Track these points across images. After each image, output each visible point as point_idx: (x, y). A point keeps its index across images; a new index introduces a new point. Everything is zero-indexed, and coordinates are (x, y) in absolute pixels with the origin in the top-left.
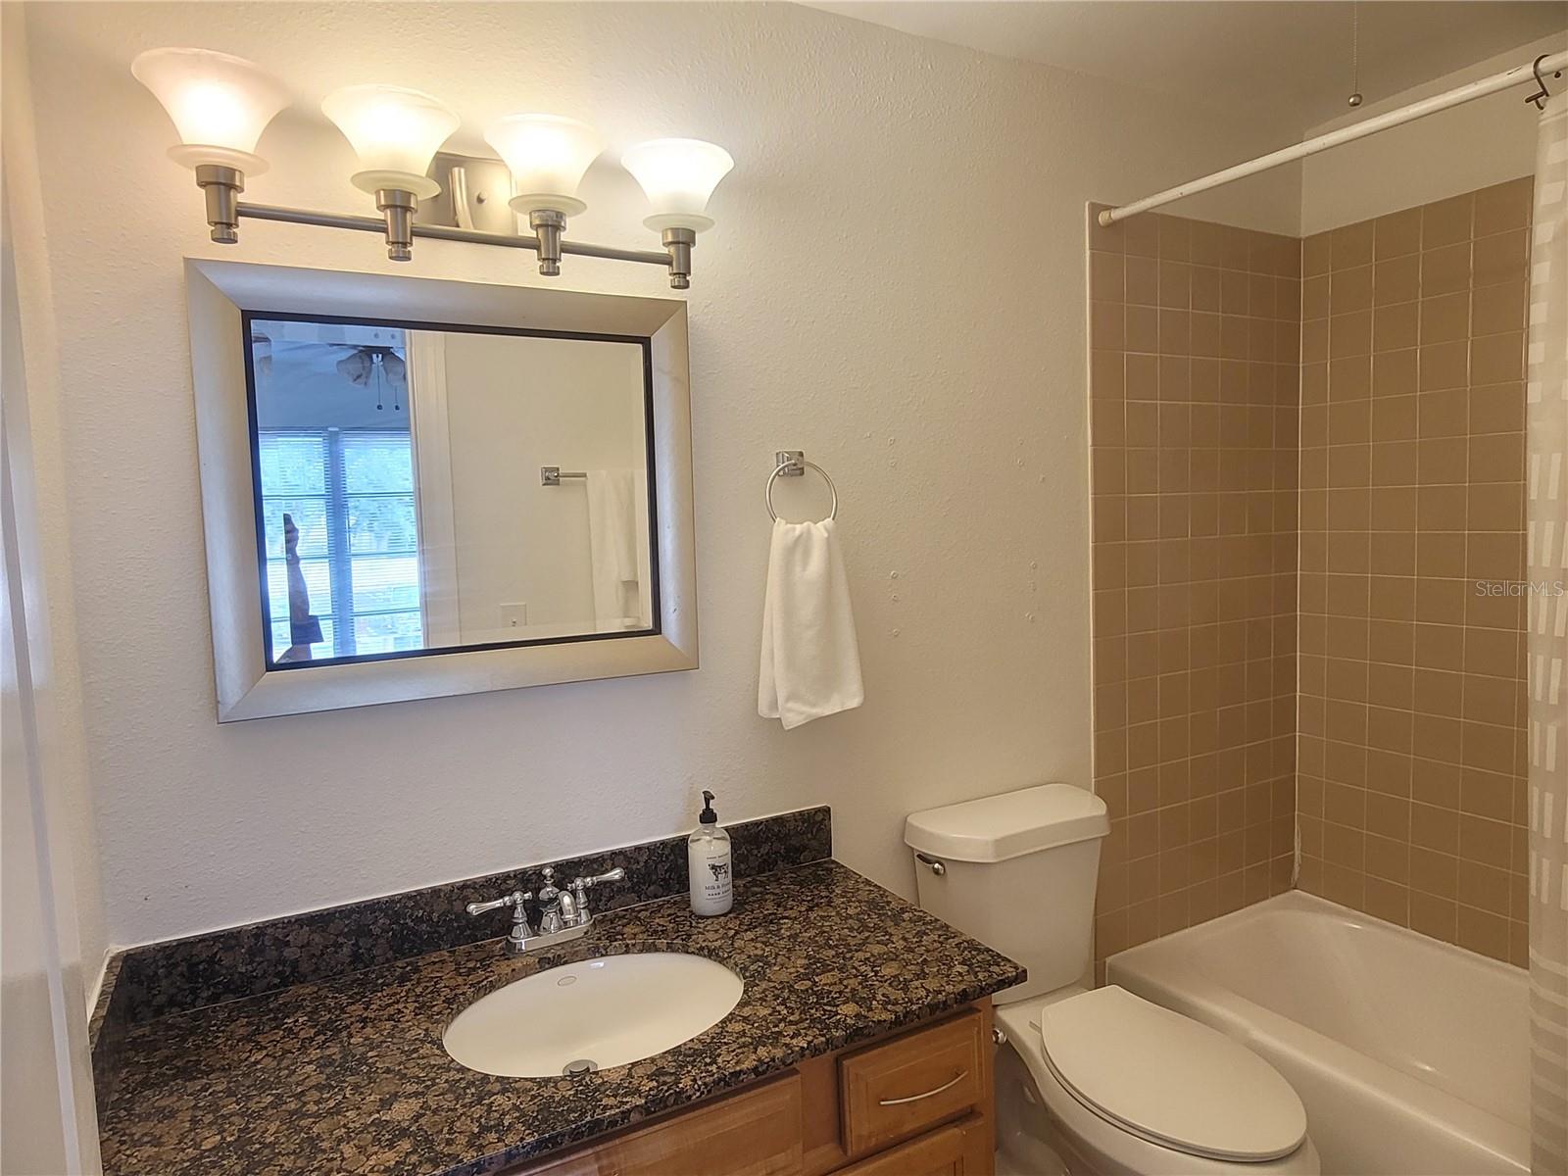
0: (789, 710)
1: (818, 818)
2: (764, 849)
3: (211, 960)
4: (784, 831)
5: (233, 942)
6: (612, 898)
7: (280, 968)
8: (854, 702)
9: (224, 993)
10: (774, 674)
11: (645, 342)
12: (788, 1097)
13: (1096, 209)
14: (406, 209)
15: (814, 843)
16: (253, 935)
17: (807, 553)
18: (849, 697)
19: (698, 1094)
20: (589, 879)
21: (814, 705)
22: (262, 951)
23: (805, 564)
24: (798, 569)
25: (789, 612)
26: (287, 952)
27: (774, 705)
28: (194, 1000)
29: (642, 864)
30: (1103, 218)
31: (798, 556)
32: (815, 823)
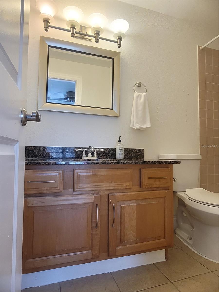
0: (136, 125)
1: (142, 150)
2: (131, 154)
3: (32, 150)
4: (135, 151)
5: (36, 148)
6: (102, 156)
7: (43, 155)
8: (149, 126)
9: (34, 157)
10: (134, 119)
11: (113, 59)
12: (130, 172)
13: (199, 47)
14: (74, 28)
15: (140, 155)
16: (40, 148)
17: (141, 98)
18: (148, 125)
19: (112, 163)
20: (97, 149)
21: (141, 125)
22: (40, 151)
23: (140, 100)
24: (139, 100)
25: (137, 108)
26: (44, 152)
27: (133, 125)
28: (29, 157)
29: (107, 151)
30: (201, 48)
31: (139, 98)
32: (141, 151)
